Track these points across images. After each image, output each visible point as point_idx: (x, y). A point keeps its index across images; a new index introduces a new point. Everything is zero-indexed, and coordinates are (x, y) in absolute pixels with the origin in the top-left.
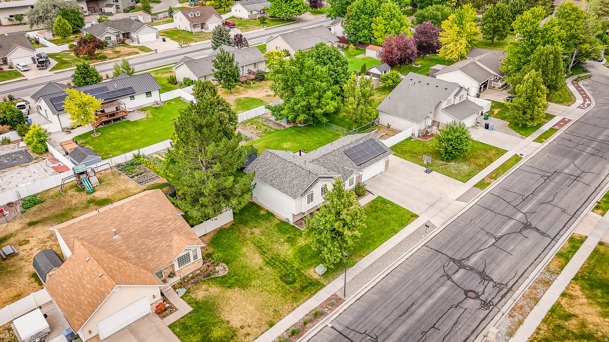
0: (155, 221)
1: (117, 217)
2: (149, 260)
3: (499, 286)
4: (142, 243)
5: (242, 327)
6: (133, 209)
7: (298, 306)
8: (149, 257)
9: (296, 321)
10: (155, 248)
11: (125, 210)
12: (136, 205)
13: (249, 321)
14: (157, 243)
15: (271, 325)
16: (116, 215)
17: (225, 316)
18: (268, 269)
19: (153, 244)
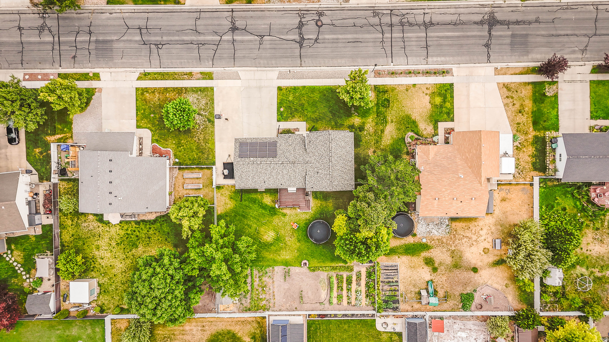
0: (435, 175)
1: (455, 188)
2: (450, 153)
3: (301, 16)
4: (449, 165)
5: (426, 94)
6: (444, 190)
7: (396, 85)
8: (450, 154)
9: (403, 78)
10: (444, 158)
11: (449, 191)
12: (441, 191)
13: (421, 95)
14: (442, 161)
15: (414, 85)
16: (455, 190)
17: (429, 106)
18: (389, 119)
19: (444, 161)
